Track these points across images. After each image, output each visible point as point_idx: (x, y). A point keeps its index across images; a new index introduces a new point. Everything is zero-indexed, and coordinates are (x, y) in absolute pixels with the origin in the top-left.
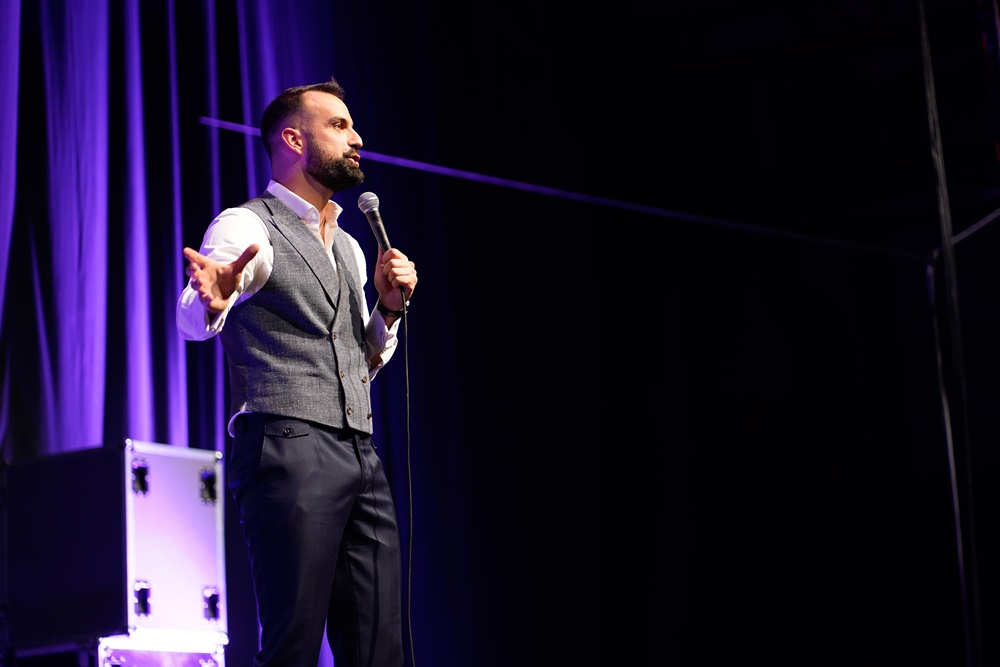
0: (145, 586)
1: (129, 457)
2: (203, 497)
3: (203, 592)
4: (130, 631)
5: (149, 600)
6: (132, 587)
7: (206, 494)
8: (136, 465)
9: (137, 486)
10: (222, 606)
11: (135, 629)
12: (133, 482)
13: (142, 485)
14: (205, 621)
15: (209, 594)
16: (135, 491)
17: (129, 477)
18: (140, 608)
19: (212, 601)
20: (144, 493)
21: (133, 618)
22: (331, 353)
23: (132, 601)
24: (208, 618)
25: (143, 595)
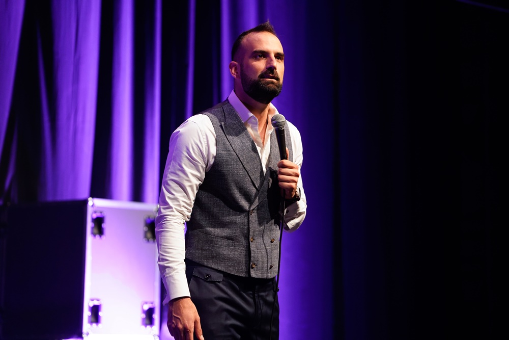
0: (96, 303)
1: (90, 211)
2: (146, 237)
3: (142, 307)
4: (84, 336)
5: (100, 314)
6: (88, 303)
7: (149, 235)
8: (95, 216)
9: (96, 231)
10: (156, 316)
11: (88, 334)
12: (92, 228)
13: (99, 229)
14: (143, 327)
15: (146, 307)
16: (94, 234)
17: (90, 225)
18: (93, 319)
19: (149, 313)
20: (100, 237)
21: (86, 326)
22: (246, 224)
23: (87, 314)
24: (146, 325)
25: (95, 310)
